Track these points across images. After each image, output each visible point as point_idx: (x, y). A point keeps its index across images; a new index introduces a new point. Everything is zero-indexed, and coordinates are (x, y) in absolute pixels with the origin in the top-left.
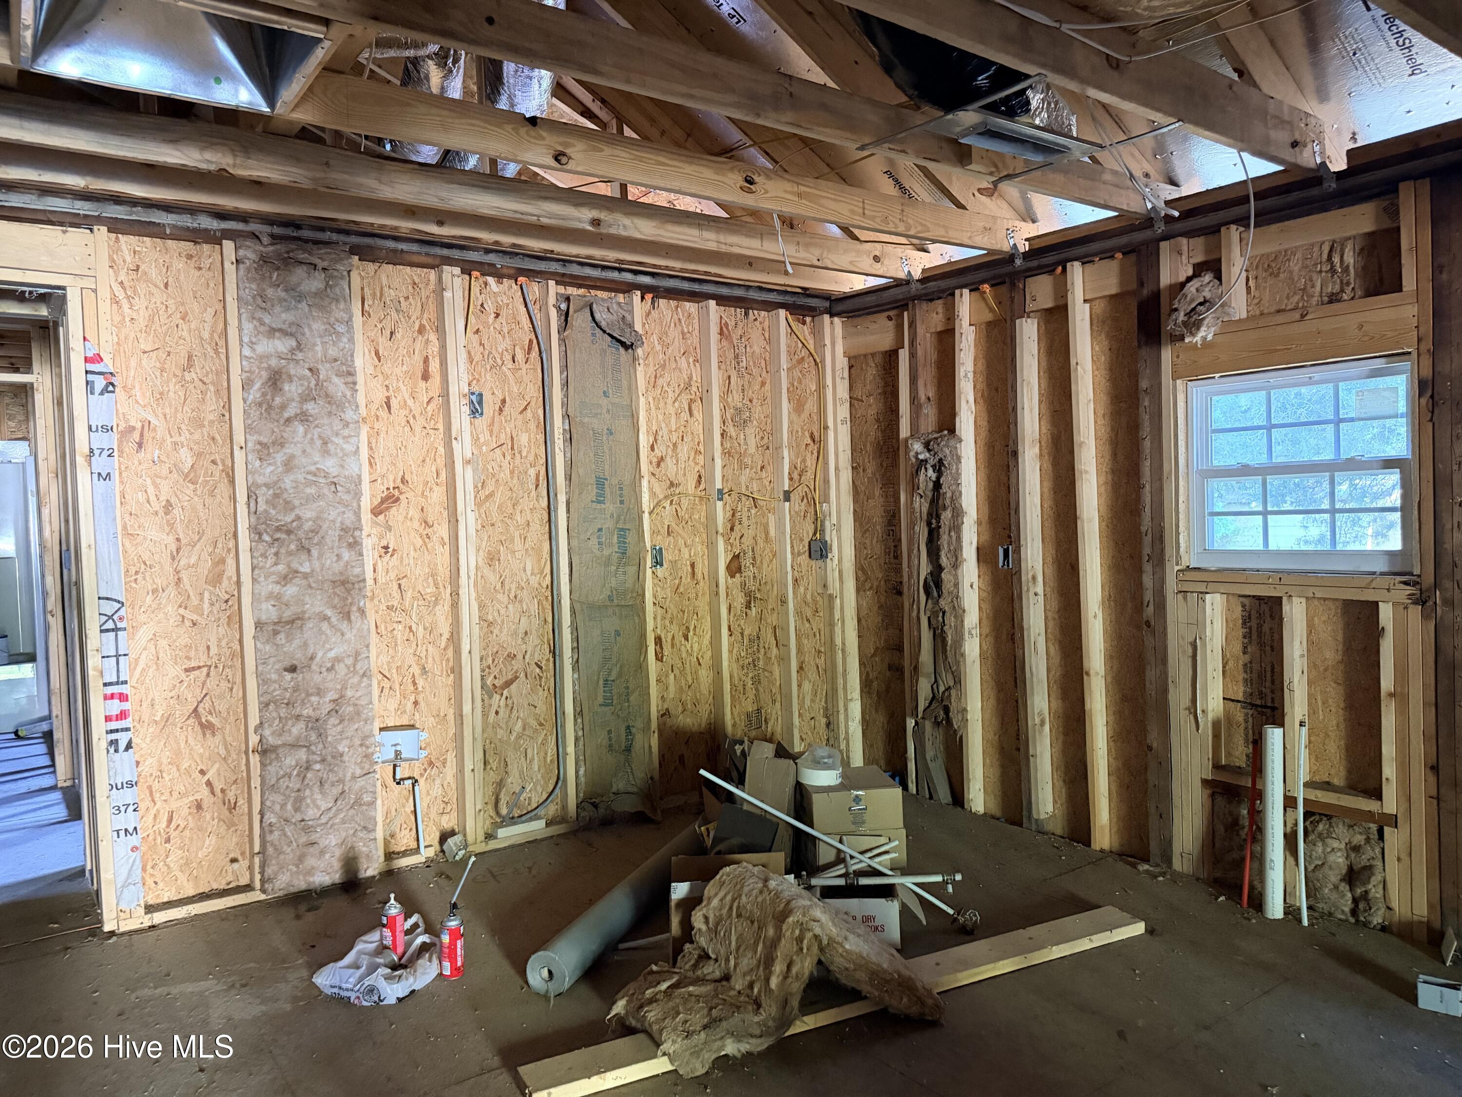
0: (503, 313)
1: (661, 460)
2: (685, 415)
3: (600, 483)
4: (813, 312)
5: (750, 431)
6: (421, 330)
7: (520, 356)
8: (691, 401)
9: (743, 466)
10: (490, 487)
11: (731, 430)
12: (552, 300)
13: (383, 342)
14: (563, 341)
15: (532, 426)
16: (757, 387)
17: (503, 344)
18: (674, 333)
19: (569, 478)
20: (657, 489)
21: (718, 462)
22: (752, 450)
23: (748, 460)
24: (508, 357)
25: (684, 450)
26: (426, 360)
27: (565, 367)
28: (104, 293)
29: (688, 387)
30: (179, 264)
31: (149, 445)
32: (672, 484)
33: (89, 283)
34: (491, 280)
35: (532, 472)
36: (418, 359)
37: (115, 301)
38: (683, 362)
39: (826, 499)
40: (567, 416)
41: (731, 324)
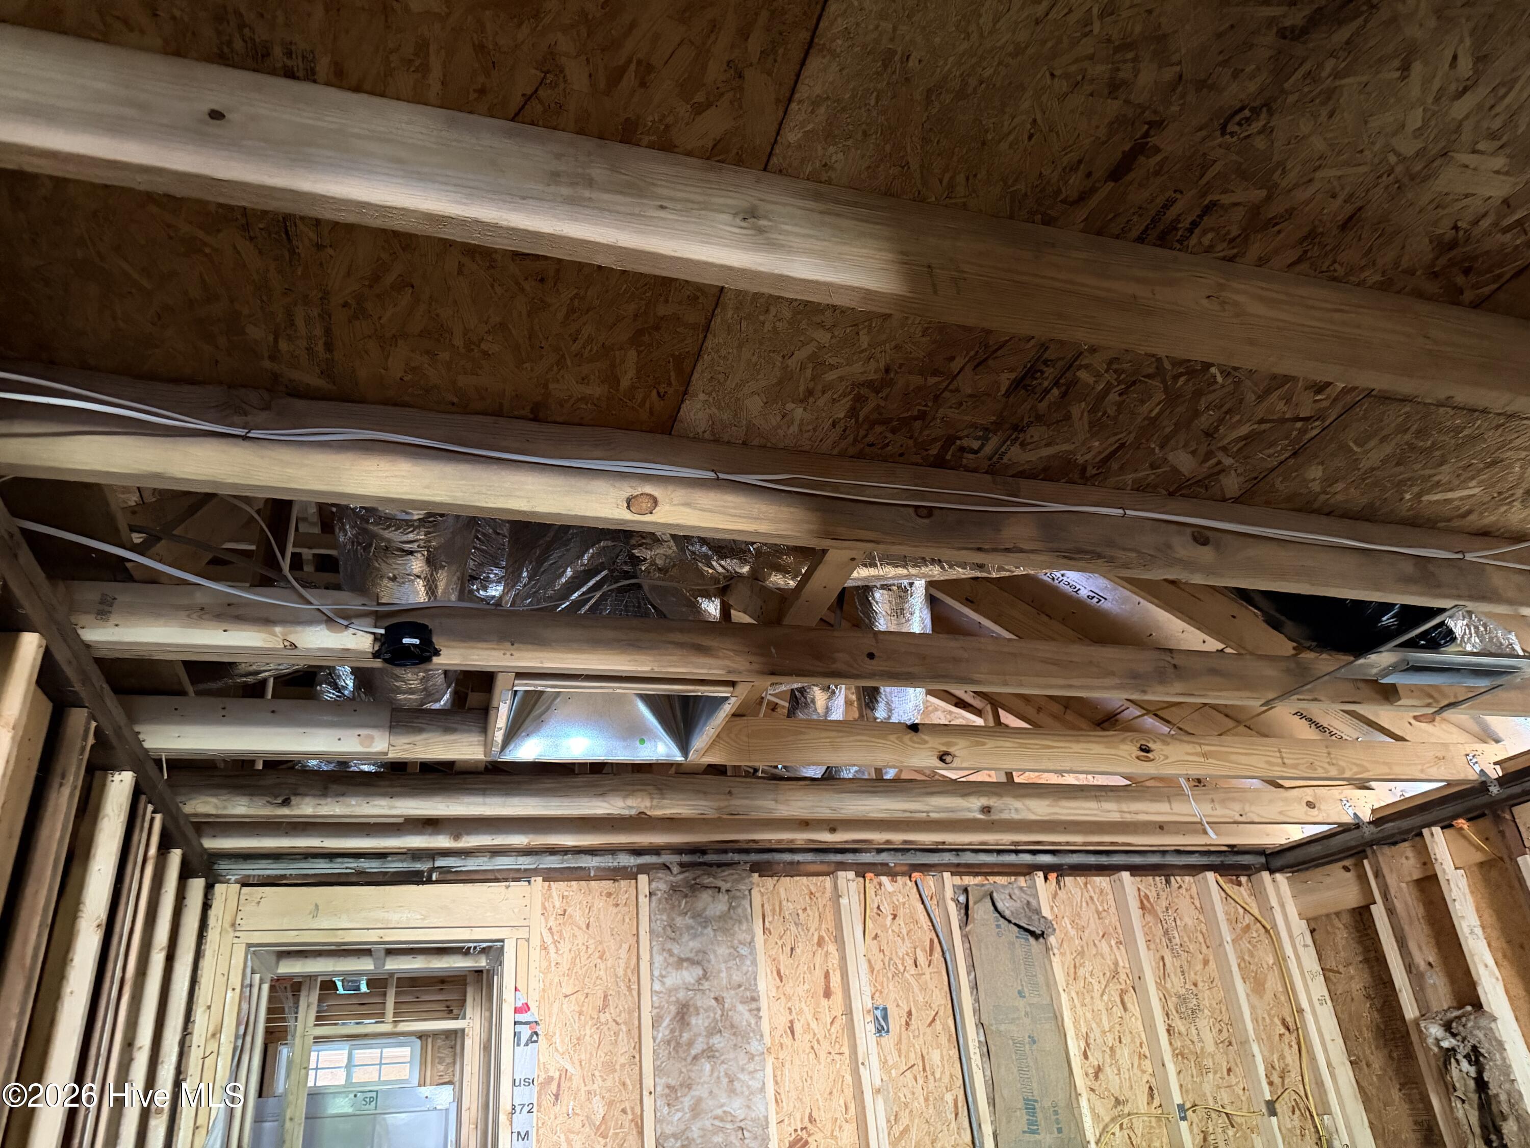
0: (901, 913)
1: (1099, 1070)
2: (1118, 1011)
3: (1030, 1107)
4: (1249, 871)
5: (1204, 1022)
6: (820, 942)
7: (922, 959)
8: (1123, 993)
9: (1203, 1071)
10: (905, 1120)
11: (1179, 1025)
12: (949, 893)
13: (784, 959)
14: (966, 937)
15: (943, 1040)
16: (1199, 967)
17: (903, 948)
18: (1088, 913)
19: (992, 1102)
20: (1100, 1110)
21: (1171, 1068)
22: (1210, 1047)
23: (1208, 1062)
24: (909, 962)
25: (1125, 1054)
26: (827, 975)
27: (972, 967)
28: (536, 942)
29: (1115, 974)
30: (600, 903)
31: (565, 1097)
32: (1118, 1102)
33: (523, 933)
34: (885, 879)
35: (949, 1098)
36: (819, 974)
37: (544, 947)
38: (1104, 946)
39: (1326, 1110)
40: (981, 1024)
41: (1152, 895)
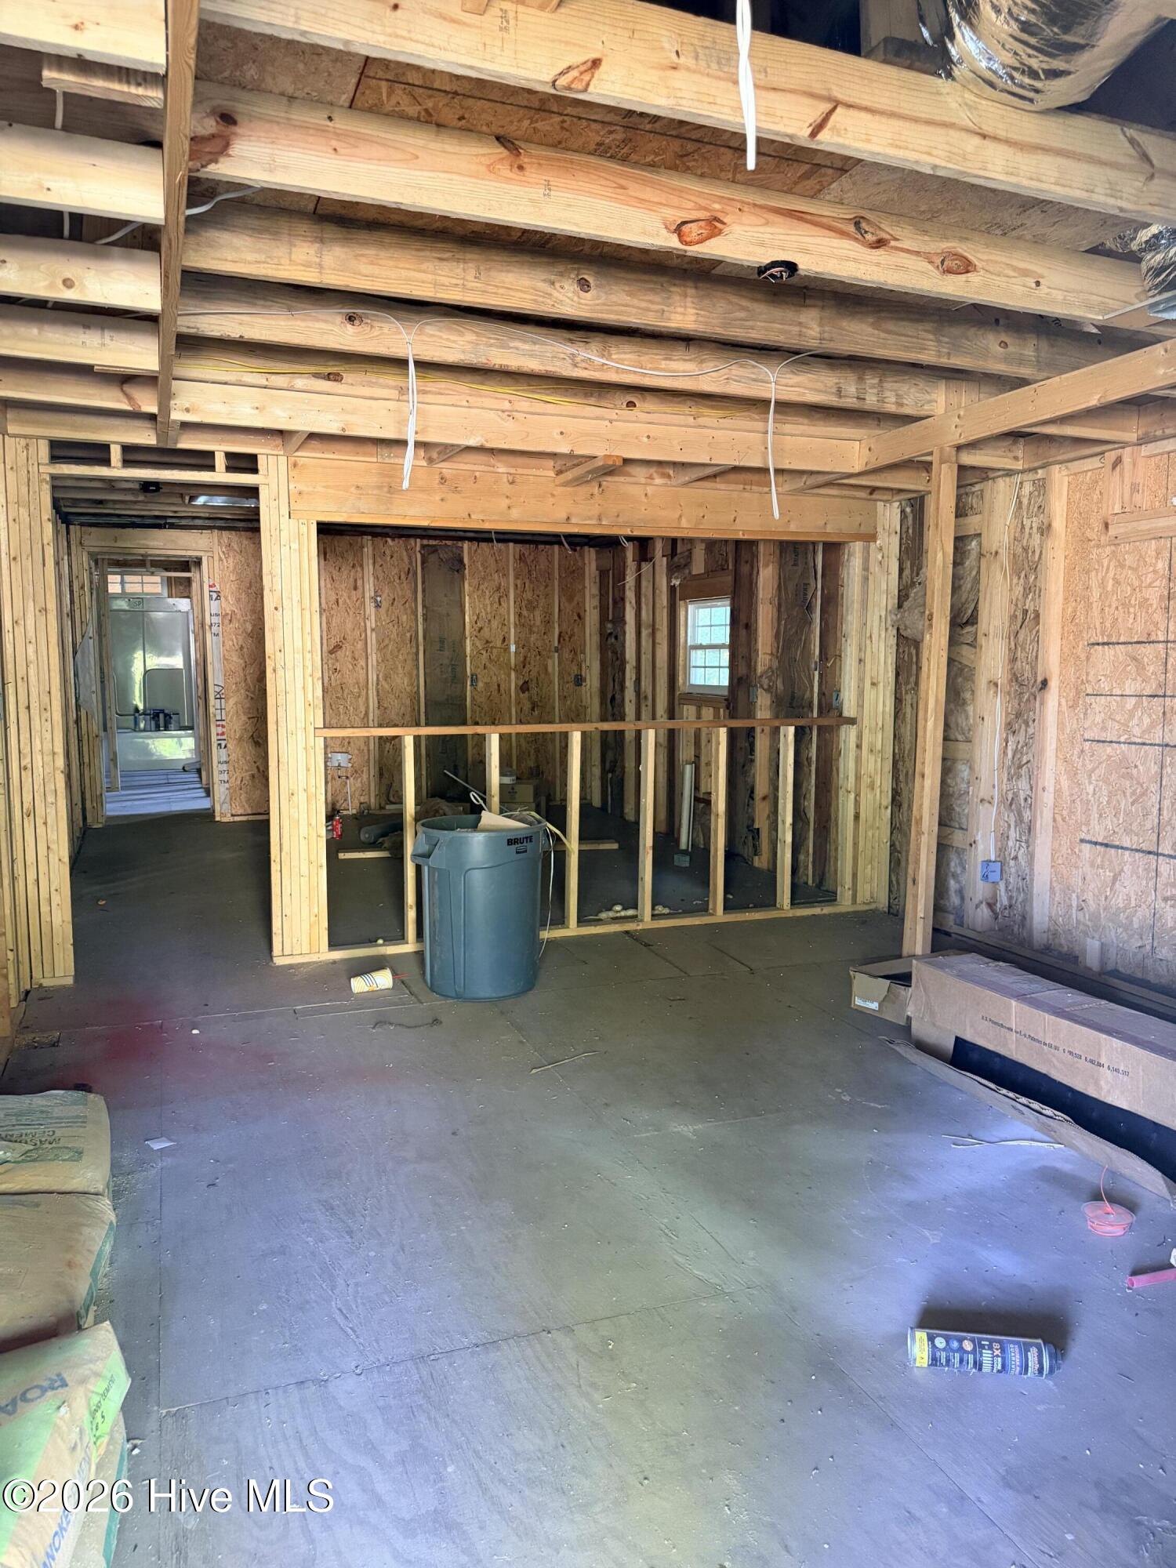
0: (395, 555)
1: (480, 629)
2: (496, 605)
3: (442, 641)
4: (582, 545)
5: (537, 613)
6: (353, 567)
7: (403, 577)
8: (500, 597)
9: (531, 632)
10: (387, 641)
11: (525, 613)
12: (418, 548)
13: (335, 574)
14: (423, 569)
15: (409, 611)
16: (542, 588)
17: (395, 571)
18: (492, 561)
19: (424, 638)
20: (478, 643)
21: (512, 630)
22: (538, 623)
23: (535, 629)
24: (396, 577)
25: (495, 624)
26: (356, 581)
27: (423, 583)
28: (216, 558)
29: (498, 589)
30: (245, 542)
31: (234, 621)
32: (487, 642)
33: (210, 554)
34: (389, 540)
35: (408, 635)
36: (352, 580)
37: (220, 559)
38: (496, 576)
39: (583, 652)
40: (424, 606)
41: (527, 554)
